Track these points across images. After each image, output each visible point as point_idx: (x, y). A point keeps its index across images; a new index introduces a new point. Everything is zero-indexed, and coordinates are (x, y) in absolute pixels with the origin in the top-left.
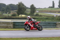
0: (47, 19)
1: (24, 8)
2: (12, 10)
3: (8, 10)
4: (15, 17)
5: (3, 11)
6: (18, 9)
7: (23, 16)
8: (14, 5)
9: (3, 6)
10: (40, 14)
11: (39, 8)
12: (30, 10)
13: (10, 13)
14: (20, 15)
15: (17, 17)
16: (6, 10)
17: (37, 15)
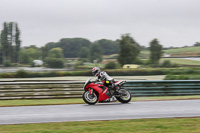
0: (190, 73)
1: (134, 49)
2: (107, 54)
3: (96, 54)
4: (112, 70)
5: (84, 56)
6: (120, 50)
7: (134, 67)
8: (109, 42)
9: (84, 45)
10: (173, 61)
11: (171, 48)
12: (148, 53)
13: (100, 61)
14: (125, 66)
15: (119, 70)
16: (92, 55)
17: (166, 64)
